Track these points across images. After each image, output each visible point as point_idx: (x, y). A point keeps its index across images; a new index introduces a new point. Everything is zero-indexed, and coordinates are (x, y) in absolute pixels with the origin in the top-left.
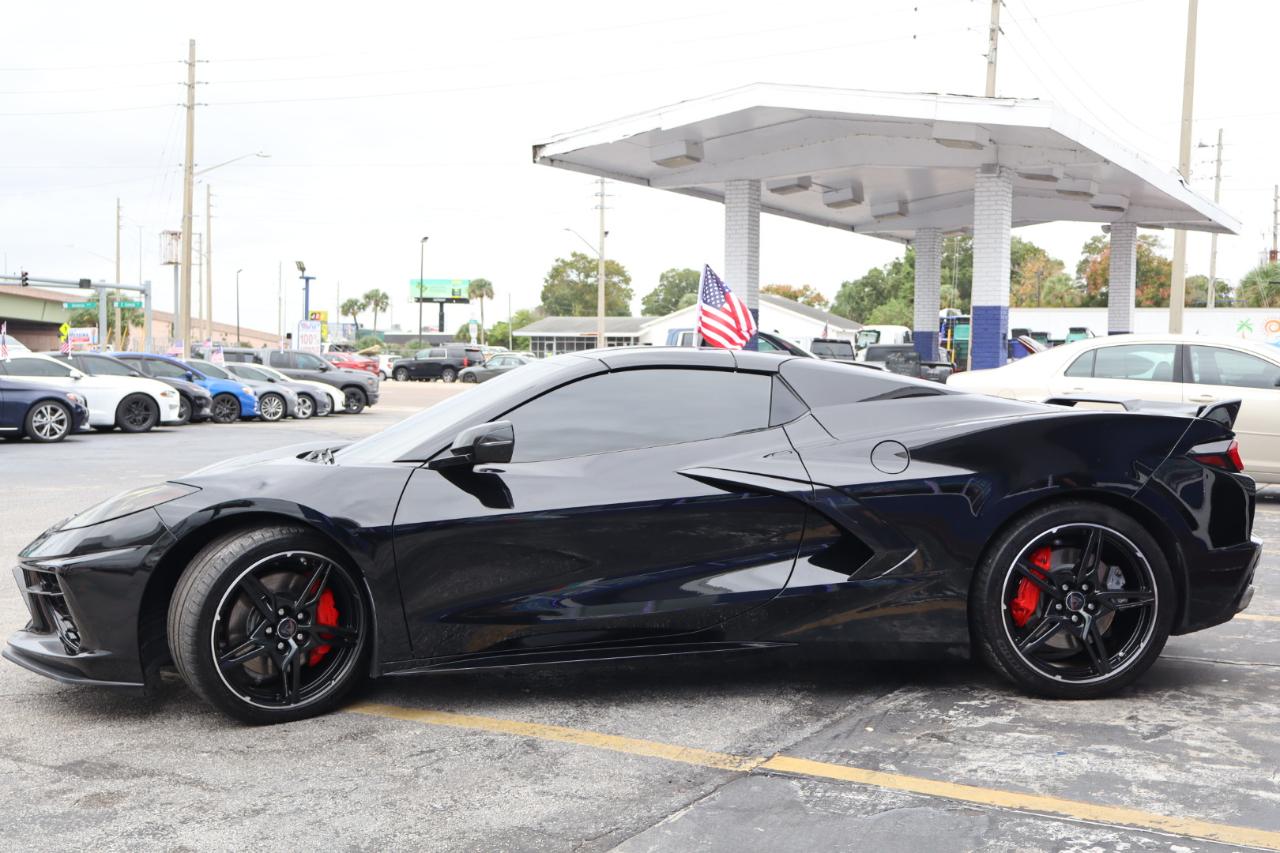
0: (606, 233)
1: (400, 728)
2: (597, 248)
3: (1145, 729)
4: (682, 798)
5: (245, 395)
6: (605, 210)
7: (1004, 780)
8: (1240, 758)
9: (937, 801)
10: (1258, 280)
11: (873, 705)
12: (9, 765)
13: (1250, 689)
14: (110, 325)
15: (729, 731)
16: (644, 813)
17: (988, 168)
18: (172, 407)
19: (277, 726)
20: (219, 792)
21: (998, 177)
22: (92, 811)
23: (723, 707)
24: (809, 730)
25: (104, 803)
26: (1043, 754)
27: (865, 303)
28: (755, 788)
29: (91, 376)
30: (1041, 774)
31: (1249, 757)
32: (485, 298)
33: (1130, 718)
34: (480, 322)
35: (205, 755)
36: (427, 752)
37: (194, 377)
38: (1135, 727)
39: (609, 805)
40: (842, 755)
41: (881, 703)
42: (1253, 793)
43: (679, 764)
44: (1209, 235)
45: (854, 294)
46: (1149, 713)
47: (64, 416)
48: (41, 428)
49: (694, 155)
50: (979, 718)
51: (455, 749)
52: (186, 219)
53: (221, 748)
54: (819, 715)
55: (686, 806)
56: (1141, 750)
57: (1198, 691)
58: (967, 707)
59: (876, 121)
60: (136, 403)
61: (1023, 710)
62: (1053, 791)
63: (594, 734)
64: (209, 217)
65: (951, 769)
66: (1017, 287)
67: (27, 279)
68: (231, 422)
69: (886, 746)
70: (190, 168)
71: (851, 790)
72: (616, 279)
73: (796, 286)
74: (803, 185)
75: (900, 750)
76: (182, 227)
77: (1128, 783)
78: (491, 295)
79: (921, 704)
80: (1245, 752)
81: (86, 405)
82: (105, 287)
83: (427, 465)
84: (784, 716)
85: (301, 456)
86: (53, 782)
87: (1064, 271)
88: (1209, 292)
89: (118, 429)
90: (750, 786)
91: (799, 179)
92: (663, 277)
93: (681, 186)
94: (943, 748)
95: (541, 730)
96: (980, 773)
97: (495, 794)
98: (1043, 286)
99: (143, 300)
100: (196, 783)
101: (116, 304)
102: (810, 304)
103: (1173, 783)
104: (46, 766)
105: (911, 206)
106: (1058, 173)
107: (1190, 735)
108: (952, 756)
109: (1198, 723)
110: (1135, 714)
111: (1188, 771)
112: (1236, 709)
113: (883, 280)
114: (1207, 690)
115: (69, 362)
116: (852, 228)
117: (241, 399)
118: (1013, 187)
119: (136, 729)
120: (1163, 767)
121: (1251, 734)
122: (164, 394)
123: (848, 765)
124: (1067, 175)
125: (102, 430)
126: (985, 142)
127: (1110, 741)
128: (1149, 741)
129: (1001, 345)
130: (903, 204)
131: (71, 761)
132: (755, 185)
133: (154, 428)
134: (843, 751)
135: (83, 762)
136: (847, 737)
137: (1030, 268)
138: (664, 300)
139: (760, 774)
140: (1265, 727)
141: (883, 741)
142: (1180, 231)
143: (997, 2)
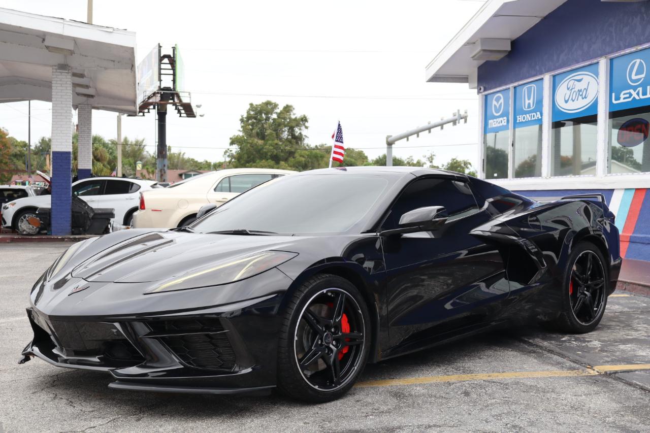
17: (61, 67)
21: (66, 72)
106: (86, 73)
136: (584, 356)
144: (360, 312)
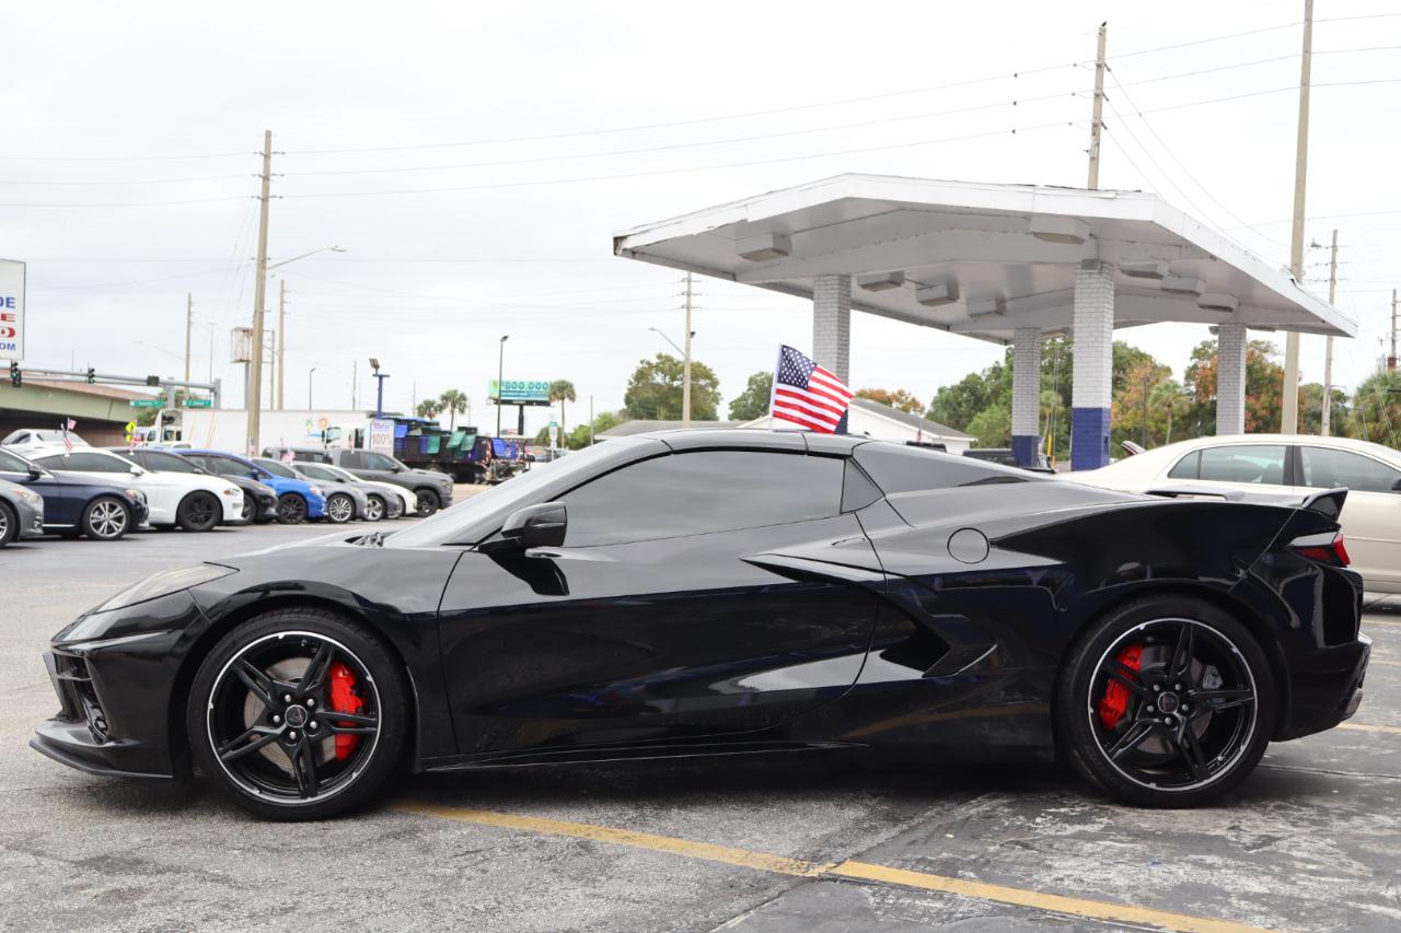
0: (693, 334)
1: (446, 828)
2: (683, 348)
3: (1247, 840)
4: (744, 903)
5: (312, 495)
6: (692, 311)
7: (1092, 890)
8: (1351, 871)
9: (1018, 910)
10: (1376, 386)
11: (954, 811)
12: (27, 859)
13: (1361, 800)
15: (798, 835)
16: (701, 918)
17: (1089, 264)
18: (235, 506)
19: (315, 824)
20: (247, 889)
21: (1100, 273)
22: (109, 907)
23: (793, 811)
24: (883, 836)
25: (124, 900)
26: (1136, 864)
27: (963, 409)
28: (822, 894)
29: (153, 472)
30: (1133, 884)
31: (1360, 870)
32: (567, 400)
33: (1232, 828)
34: (560, 424)
35: (236, 852)
36: (473, 852)
37: (260, 476)
38: (1237, 837)
39: (663, 909)
40: (918, 861)
41: (963, 809)
42: (1364, 906)
43: (742, 868)
44: (1323, 338)
45: (951, 399)
46: (1253, 823)
47: (122, 513)
48: (98, 525)
49: (779, 247)
50: (1066, 825)
51: (503, 850)
52: (258, 314)
53: (254, 845)
54: (895, 821)
55: (746, 911)
56: (1242, 860)
57: (1306, 801)
58: (1055, 815)
59: (971, 214)
60: (198, 501)
61: (1116, 818)
62: (1146, 902)
63: (654, 837)
64: (282, 313)
65: (1035, 877)
66: (1120, 394)
67: (93, 376)
68: (296, 524)
69: (966, 853)
70: (262, 262)
71: (925, 898)
72: (703, 382)
73: (891, 390)
74: (895, 281)
75: (982, 857)
76: (254, 322)
77: (1227, 895)
78: (572, 397)
79: (1006, 810)
80: (1356, 864)
81: (146, 502)
82: (173, 385)
83: (476, 549)
84: (858, 821)
86: (71, 877)
87: (1172, 378)
88: (1325, 400)
89: (179, 528)
90: (817, 892)
91: (892, 274)
92: (751, 381)
93: (767, 281)
94: (1027, 856)
95: (596, 831)
96: (1066, 883)
97: (542, 896)
98: (1149, 394)
99: (212, 399)
100: (225, 880)
101: (185, 403)
102: (905, 410)
103: (1276, 896)
104: (67, 861)
105: (1009, 305)
106: (1163, 270)
107: (1297, 846)
108: (1038, 864)
109: (1306, 834)
110: (1237, 824)
111: (1294, 883)
112: (1347, 821)
113: (982, 385)
114: (1316, 801)
115: (131, 458)
116: (947, 327)
117: (308, 499)
118: (1115, 285)
119: (165, 824)
120: (1266, 878)
121: (1362, 847)
122: (227, 492)
123: (924, 871)
124: (1172, 273)
125: (162, 528)
126: (1085, 236)
127: (1209, 852)
128: (1252, 852)
129: (1103, 449)
130: (1001, 302)
131: (94, 856)
132: (844, 280)
133: (216, 528)
134: (919, 857)
135: (106, 857)
136: (925, 844)
137: (1135, 375)
138: (753, 404)
139: (828, 879)
140: (1378, 839)
141: (964, 848)
142: (1292, 333)
143: (1099, 96)
144: (370, 678)
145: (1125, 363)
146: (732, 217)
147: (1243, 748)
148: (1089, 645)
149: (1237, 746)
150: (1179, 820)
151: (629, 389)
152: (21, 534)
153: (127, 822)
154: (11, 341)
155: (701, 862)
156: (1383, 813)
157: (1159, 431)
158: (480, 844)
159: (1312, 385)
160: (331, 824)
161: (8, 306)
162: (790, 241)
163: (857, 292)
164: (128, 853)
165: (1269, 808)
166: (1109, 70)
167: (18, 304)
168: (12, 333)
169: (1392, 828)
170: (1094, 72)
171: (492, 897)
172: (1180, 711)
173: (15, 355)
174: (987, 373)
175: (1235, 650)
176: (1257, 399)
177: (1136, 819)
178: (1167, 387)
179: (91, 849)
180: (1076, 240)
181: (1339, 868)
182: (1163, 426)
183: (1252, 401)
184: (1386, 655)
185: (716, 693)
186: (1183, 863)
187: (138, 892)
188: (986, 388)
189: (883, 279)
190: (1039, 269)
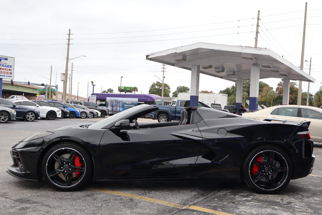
0: (164, 77)
1: (100, 194)
2: (162, 80)
3: (285, 203)
5: (77, 112)
6: (164, 72)
8: (308, 211)
11: (217, 193)
12: (3, 199)
13: (312, 193)
14: (48, 95)
15: (181, 198)
17: (254, 64)
18: (59, 114)
19: (70, 192)
20: (53, 208)
21: (257, 66)
22: (21, 212)
24: (200, 199)
25: (24, 210)
26: (258, 208)
29: (41, 106)
30: (258, 213)
31: (311, 211)
33: (281, 200)
35: (51, 199)
36: (105, 200)
37: (65, 107)
38: (282, 202)
40: (208, 206)
41: (219, 193)
43: (167, 206)
44: (308, 82)
46: (287, 199)
47: (34, 115)
48: (28, 118)
49: (184, 59)
50: (243, 198)
51: (112, 200)
52: (66, 70)
53: (56, 197)
54: (204, 195)
56: (283, 208)
57: (299, 193)
58: (241, 195)
59: (228, 52)
60: (51, 113)
61: (254, 196)
63: (148, 198)
64: (72, 70)
65: (235, 211)
66: (261, 93)
67: (29, 83)
68: (73, 118)
70: (68, 59)
72: (166, 88)
74: (210, 67)
75: (223, 205)
76: (65, 72)
78: (137, 91)
79: (229, 194)
80: (310, 210)
81: (39, 113)
82: (47, 86)
83: (109, 130)
84: (195, 195)
85: (80, 126)
86: (13, 204)
87: (273, 90)
88: (308, 96)
89: (47, 119)
90: (184, 213)
91: (209, 65)
92: (178, 88)
93: (181, 66)
94: (233, 205)
95: (134, 196)
96: (242, 212)
97: (120, 212)
98: (268, 93)
99: (56, 89)
100: (48, 206)
101: (50, 90)
104: (12, 200)
105: (236, 73)
106: (271, 66)
107: (296, 205)
108: (236, 207)
109: (298, 202)
110: (282, 199)
111: (295, 214)
112: (308, 198)
113: (230, 90)
114: (301, 193)
115: (36, 103)
116: (222, 78)
117: (76, 113)
118: (260, 69)
119: (36, 191)
120: (289, 213)
121: (311, 205)
122: (58, 111)
123: (209, 209)
124: (273, 67)
125: (43, 119)
126: (253, 58)
127: (276, 206)
128: (285, 206)
129: (256, 107)
130: (234, 72)
131: (19, 199)
132: (198, 67)
133: (55, 119)
134: (208, 205)
135: (21, 199)
136: (210, 201)
137: (265, 88)
139: (187, 210)
140: (315, 204)
141: (219, 203)
142: (300, 81)
143: (258, 26)
144: (83, 159)
145: (262, 86)
146: (173, 52)
147: (284, 181)
148: (250, 156)
149: (283, 180)
150: (269, 197)
151: (150, 89)
152: (11, 120)
153: (27, 191)
154: (11, 75)
155: (158, 205)
156: (317, 197)
157: (270, 102)
158: (107, 199)
159: (305, 92)
160: (74, 192)
161: (10, 67)
162: (186, 57)
163: (201, 69)
164: (27, 198)
165: (290, 195)
166: (260, 20)
167: (13, 67)
168: (11, 73)
169: (319, 201)
170: (257, 20)
171: (109, 212)
172: (270, 172)
173: (12, 78)
174: (231, 88)
175: (283, 158)
176: (292, 95)
177: (259, 197)
178: (272, 92)
179: (18, 197)
180: (252, 59)
181: (305, 211)
182: (271, 101)
183: (291, 96)
184: (319, 157)
185: (163, 164)
186: (270, 208)
187: (27, 208)
188: (231, 91)
189: (207, 66)
190: (243, 65)
